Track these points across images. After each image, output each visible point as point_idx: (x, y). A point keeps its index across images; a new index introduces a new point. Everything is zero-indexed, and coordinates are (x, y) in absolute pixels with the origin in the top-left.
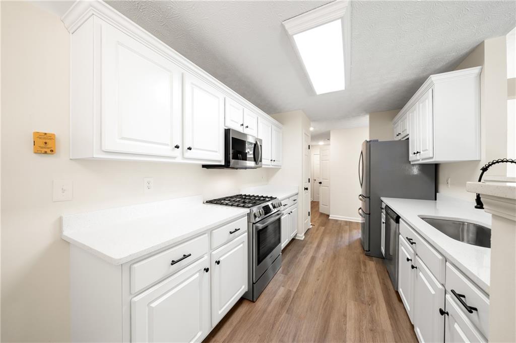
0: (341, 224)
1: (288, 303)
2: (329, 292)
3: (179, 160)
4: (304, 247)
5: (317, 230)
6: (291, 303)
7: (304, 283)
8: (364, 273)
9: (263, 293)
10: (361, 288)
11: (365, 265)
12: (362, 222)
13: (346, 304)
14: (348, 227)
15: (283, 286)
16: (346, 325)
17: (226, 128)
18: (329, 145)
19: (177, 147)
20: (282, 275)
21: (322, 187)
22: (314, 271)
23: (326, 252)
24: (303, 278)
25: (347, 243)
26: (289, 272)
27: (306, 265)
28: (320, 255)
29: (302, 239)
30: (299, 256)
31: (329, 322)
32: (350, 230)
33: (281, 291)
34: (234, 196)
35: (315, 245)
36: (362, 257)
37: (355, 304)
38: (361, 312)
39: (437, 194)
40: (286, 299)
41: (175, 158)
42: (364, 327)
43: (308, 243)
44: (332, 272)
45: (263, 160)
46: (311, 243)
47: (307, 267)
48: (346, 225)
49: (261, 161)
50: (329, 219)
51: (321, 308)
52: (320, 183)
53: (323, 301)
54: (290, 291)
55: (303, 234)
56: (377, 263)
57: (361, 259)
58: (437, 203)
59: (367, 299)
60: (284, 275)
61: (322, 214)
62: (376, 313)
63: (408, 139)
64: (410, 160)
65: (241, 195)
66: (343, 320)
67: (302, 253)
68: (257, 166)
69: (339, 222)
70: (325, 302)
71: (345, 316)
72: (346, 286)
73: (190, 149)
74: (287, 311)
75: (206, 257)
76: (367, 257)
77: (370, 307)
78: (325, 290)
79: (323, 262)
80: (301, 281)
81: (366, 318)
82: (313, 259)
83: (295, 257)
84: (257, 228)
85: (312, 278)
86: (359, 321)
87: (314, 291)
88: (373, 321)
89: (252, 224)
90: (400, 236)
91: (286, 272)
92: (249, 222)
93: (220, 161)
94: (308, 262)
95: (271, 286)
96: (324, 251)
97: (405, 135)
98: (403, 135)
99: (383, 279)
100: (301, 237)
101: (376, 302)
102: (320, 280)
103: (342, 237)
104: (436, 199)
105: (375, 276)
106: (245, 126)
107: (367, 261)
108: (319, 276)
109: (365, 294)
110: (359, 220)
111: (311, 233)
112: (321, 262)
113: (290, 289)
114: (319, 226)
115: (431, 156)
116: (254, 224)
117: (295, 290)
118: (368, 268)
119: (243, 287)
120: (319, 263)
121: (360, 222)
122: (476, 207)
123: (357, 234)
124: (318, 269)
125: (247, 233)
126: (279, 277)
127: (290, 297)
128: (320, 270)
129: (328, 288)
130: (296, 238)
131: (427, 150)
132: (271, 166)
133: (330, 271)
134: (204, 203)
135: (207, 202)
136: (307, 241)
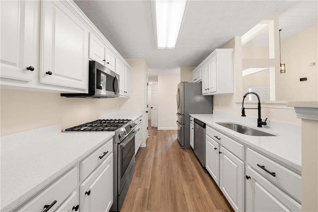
0: (165, 132)
1: (147, 200)
2: (170, 180)
3: (33, 85)
4: (147, 152)
5: (153, 138)
6: (148, 200)
7: (153, 179)
8: (185, 160)
9: (125, 200)
10: (186, 171)
11: (184, 155)
12: (179, 129)
13: (182, 185)
14: (169, 133)
15: (140, 188)
16: (186, 201)
17: (90, 60)
18: (157, 84)
19: (31, 69)
20: (137, 178)
21: (152, 110)
22: (158, 168)
23: (161, 152)
24: (152, 176)
25: (172, 144)
26: (141, 174)
27: (152, 166)
28: (158, 155)
29: (145, 146)
30: (146, 160)
31: (176, 204)
32: (171, 135)
33: (139, 193)
34: (95, 122)
35: (154, 149)
36: (181, 150)
37: (186, 183)
38: (191, 187)
39: (213, 111)
40: (144, 198)
41: (26, 82)
42: (195, 198)
43: (149, 148)
44: (168, 165)
45: (120, 91)
46: (151, 148)
47: (153, 167)
48: (168, 132)
49: (119, 92)
50: (158, 130)
51: (169, 194)
52: (152, 108)
53: (169, 188)
54: (146, 189)
55: (145, 143)
56: (189, 153)
57: (181, 152)
58: (213, 116)
59: (191, 177)
60: (138, 178)
61: (153, 127)
62: (198, 185)
63: (201, 82)
64: (203, 93)
65: (100, 120)
66: (183, 198)
67: (147, 157)
68: (116, 95)
69: (164, 131)
70: (170, 189)
71: (184, 194)
72: (178, 172)
73: (49, 73)
74: (147, 207)
75: (75, 193)
76: (183, 150)
77: (194, 182)
78: (168, 180)
79: (162, 159)
80: (151, 179)
81: (194, 191)
82: (155, 159)
83: (143, 161)
84: (121, 146)
85: (158, 173)
86: (192, 194)
87: (161, 183)
88: (198, 191)
89: (117, 144)
90: (206, 135)
91: (139, 175)
92: (114, 143)
93: (84, 90)
94: (152, 163)
95: (130, 191)
96: (160, 152)
97: (200, 80)
98: (198, 80)
99: (195, 162)
100: (144, 145)
101: (196, 177)
102: (163, 174)
103: (167, 140)
104: (212, 113)
105: (190, 161)
106: (106, 61)
107: (184, 152)
108: (162, 170)
109: (189, 174)
110: (176, 128)
111: (150, 141)
112: (160, 160)
113: (145, 188)
114: (153, 135)
115: (216, 91)
116: (118, 144)
117: (149, 187)
118: (186, 157)
119: (110, 203)
120: (159, 161)
121: (177, 129)
122: (242, 116)
123: (175, 137)
124: (160, 165)
125: (112, 153)
126: (135, 180)
127: (147, 194)
128: (161, 166)
129: (169, 177)
130: (141, 147)
131: (213, 88)
132: (124, 97)
133: (167, 165)
134: (62, 132)
135: (66, 130)
136: (148, 147)
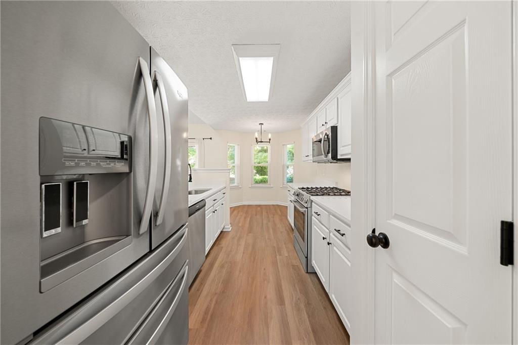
2: (253, 263)
7: (275, 263)
22: (271, 278)
24: (278, 267)
26: (293, 268)
33: (285, 253)
53: (257, 256)
54: (280, 255)
60: (295, 264)
68: (326, 159)
85: (270, 270)
87: (265, 260)
102: (263, 269)
108: (265, 273)
124: (268, 283)
128: (265, 282)
